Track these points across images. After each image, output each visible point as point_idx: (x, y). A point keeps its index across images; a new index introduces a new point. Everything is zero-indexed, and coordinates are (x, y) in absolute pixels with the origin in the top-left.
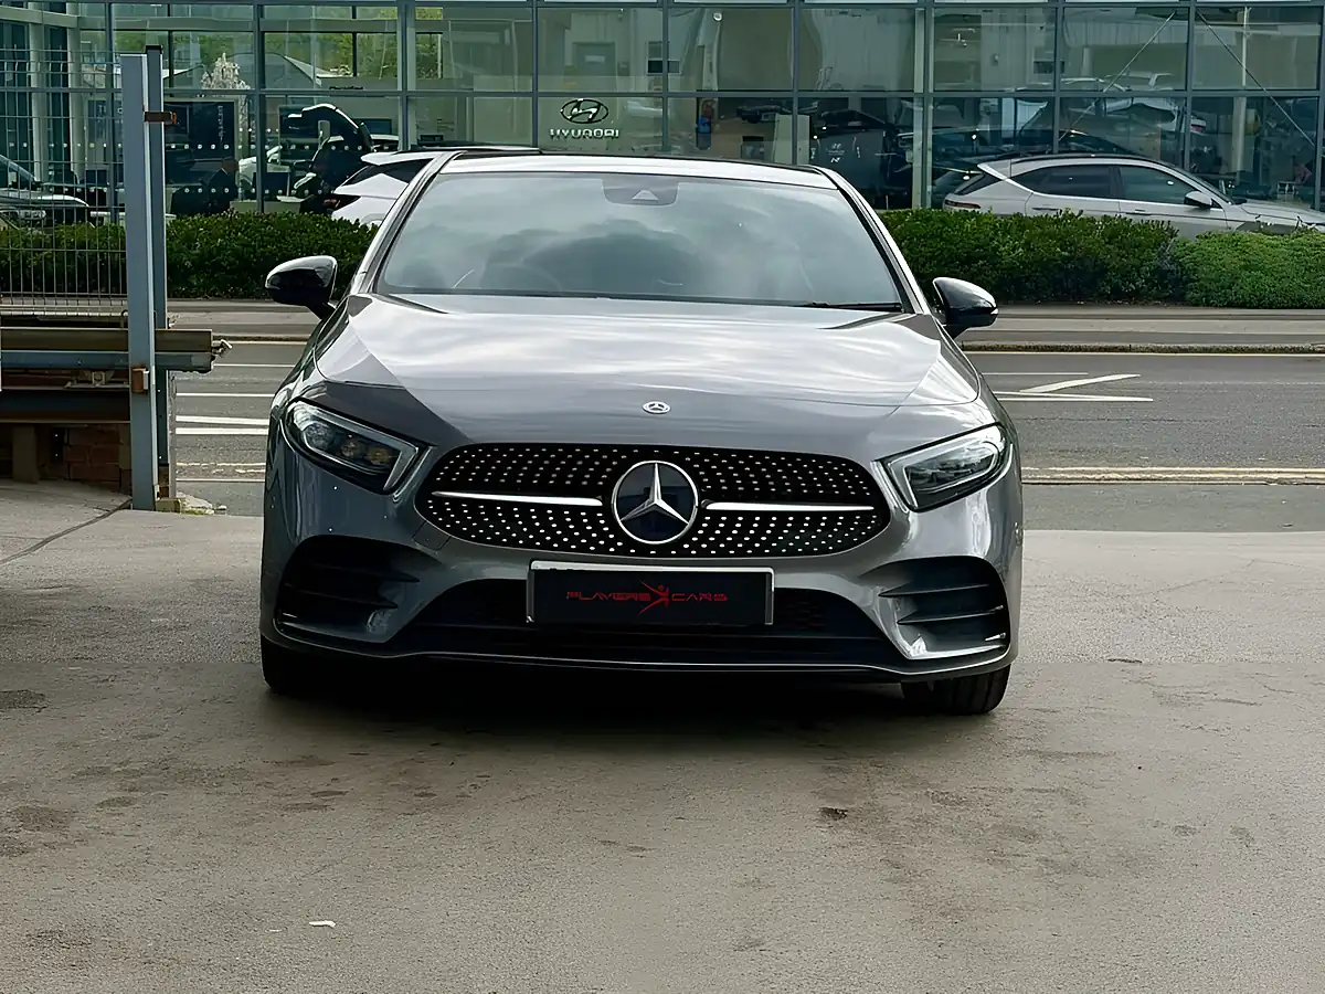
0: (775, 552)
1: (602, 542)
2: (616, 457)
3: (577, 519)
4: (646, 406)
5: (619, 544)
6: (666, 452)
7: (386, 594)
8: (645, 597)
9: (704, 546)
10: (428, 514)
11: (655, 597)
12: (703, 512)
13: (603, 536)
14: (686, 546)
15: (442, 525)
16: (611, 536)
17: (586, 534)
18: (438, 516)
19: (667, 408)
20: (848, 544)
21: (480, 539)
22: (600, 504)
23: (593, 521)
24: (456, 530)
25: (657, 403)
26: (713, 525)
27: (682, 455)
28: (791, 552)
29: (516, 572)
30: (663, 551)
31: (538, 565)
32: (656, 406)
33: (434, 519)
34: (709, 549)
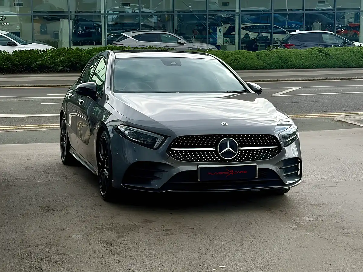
0: (256, 159)
1: (215, 159)
2: (217, 137)
3: (208, 154)
4: (222, 123)
5: (219, 159)
6: (230, 136)
7: (157, 175)
8: (228, 173)
9: (240, 159)
10: (170, 154)
11: (230, 173)
12: (240, 150)
13: (215, 158)
14: (235, 159)
15: (173, 157)
16: (217, 158)
17: (211, 158)
18: (172, 155)
19: (227, 124)
20: (273, 156)
21: (184, 160)
22: (214, 150)
23: (212, 154)
24: (177, 158)
25: (224, 123)
26: (241, 153)
27: (233, 136)
28: (260, 159)
29: (194, 168)
30: (230, 161)
31: (200, 166)
32: (224, 124)
33: (171, 156)
34: (241, 160)
